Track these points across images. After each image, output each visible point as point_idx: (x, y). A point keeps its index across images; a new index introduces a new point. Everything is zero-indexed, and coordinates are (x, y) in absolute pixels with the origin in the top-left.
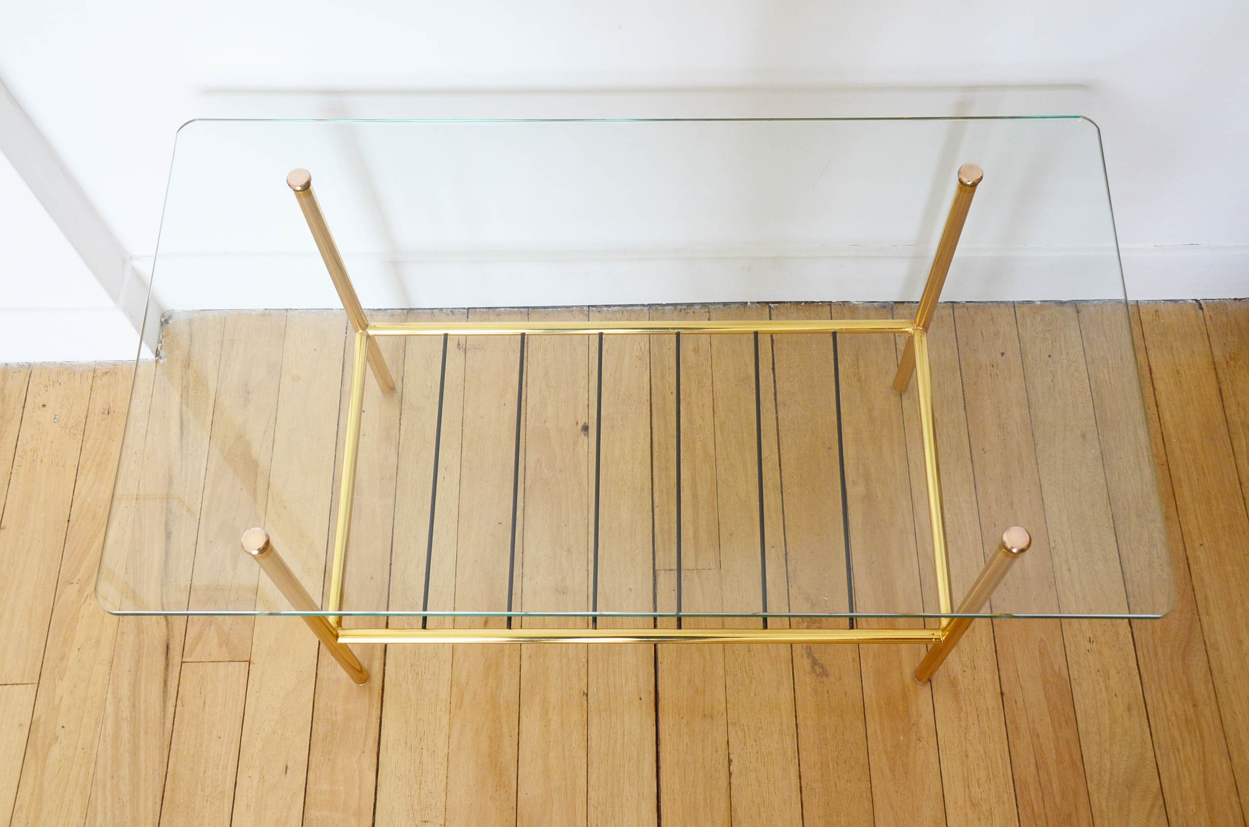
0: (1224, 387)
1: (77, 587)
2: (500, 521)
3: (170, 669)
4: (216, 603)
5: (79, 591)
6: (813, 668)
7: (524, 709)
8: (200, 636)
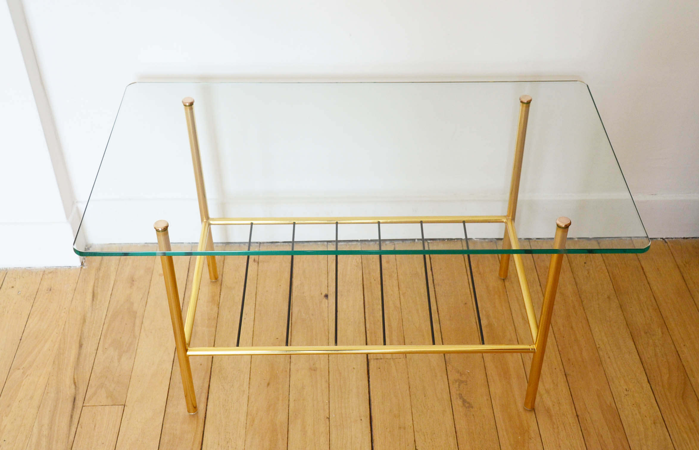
0: (685, 275)
1: (22, 371)
2: (277, 337)
3: (75, 410)
4: (106, 378)
5: (23, 373)
6: (463, 404)
7: (291, 426)
8: (95, 393)
